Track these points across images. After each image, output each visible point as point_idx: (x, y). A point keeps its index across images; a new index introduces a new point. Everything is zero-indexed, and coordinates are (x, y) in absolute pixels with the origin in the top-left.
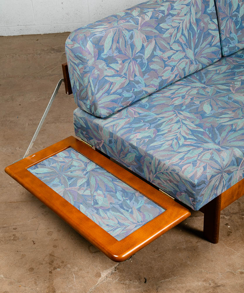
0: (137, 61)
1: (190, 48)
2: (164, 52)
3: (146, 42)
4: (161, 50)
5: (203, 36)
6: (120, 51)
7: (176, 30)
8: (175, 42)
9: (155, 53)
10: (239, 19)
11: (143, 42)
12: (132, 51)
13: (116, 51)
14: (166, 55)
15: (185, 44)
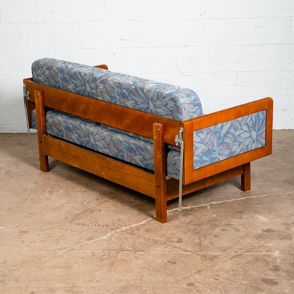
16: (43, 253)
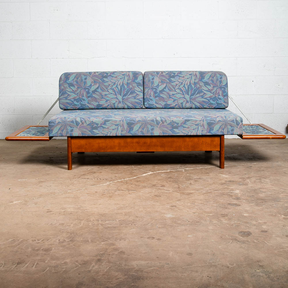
0: (86, 90)
1: (121, 95)
2: (103, 91)
3: (93, 83)
4: (101, 89)
5: (130, 92)
6: (77, 82)
7: (113, 84)
8: (111, 89)
9: (97, 90)
10: (158, 91)
11: (92, 83)
12: (84, 85)
13: (75, 82)
14: (104, 93)
15: (117, 92)
16: (56, 191)
